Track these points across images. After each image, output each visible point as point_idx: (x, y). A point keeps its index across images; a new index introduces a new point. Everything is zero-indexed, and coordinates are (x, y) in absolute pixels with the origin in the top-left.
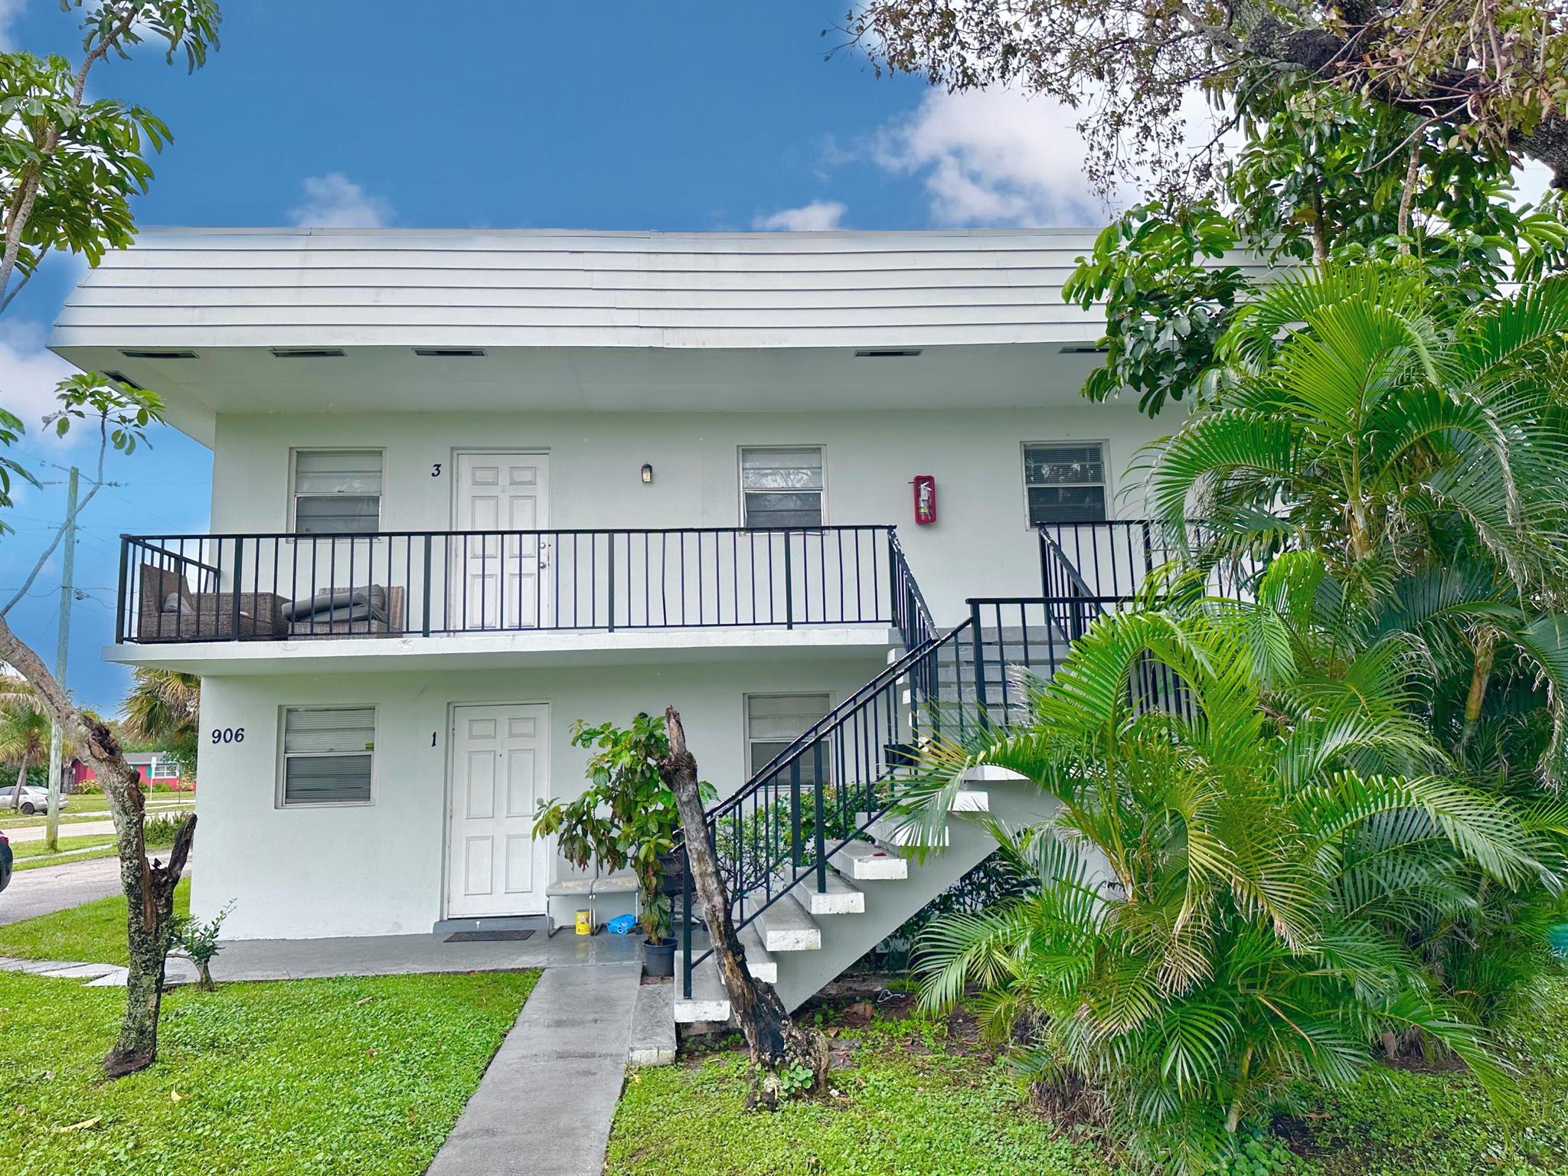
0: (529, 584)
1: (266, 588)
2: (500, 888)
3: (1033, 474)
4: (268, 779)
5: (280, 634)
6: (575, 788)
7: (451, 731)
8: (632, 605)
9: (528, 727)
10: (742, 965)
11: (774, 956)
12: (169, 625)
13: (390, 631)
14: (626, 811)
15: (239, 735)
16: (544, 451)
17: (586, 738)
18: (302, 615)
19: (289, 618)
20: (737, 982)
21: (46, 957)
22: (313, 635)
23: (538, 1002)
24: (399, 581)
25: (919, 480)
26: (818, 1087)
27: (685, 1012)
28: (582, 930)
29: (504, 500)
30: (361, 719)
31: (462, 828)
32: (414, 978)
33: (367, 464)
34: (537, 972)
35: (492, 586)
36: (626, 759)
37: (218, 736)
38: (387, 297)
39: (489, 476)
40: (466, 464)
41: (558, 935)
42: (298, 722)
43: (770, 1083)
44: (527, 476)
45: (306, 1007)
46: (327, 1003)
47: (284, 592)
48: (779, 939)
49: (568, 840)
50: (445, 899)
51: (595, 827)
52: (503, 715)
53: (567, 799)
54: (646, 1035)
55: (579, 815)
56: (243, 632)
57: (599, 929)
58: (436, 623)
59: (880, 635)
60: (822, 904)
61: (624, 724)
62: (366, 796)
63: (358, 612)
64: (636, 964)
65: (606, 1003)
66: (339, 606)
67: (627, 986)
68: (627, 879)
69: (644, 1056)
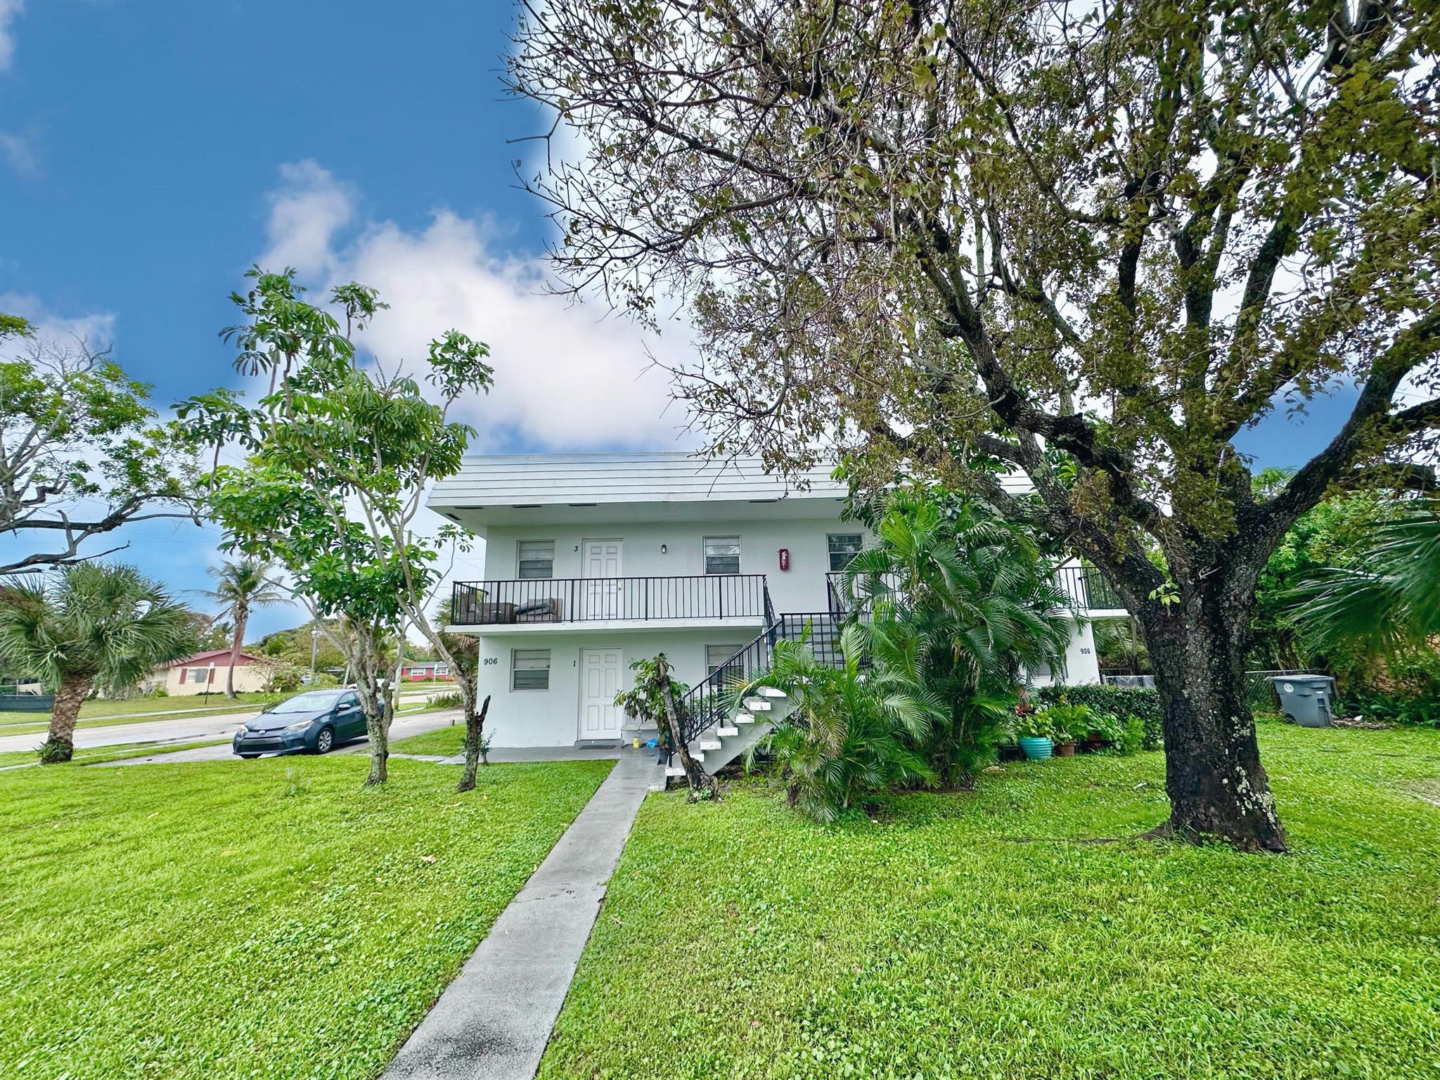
0: (613, 597)
1: (509, 601)
2: (602, 727)
3: (831, 547)
4: (506, 679)
5: (513, 621)
6: (632, 687)
7: (581, 660)
8: (656, 608)
9: (613, 659)
10: (687, 753)
11: (704, 752)
12: (471, 619)
13: (558, 621)
14: (652, 695)
15: (495, 661)
16: (621, 539)
17: (635, 666)
18: (522, 612)
19: (517, 613)
20: (685, 759)
21: (417, 753)
22: (527, 622)
23: (617, 769)
24: (561, 596)
25: (781, 551)
26: (713, 797)
27: (669, 772)
28: (636, 745)
29: (604, 561)
30: (545, 655)
31: (586, 702)
32: (567, 763)
33: (548, 546)
34: (616, 761)
35: (598, 597)
36: (650, 675)
37: (487, 662)
38: (558, 483)
39: (598, 550)
40: (588, 545)
41: (626, 747)
42: (520, 655)
43: (696, 794)
44: (613, 550)
45: (526, 771)
46: (534, 770)
47: (516, 602)
48: (706, 745)
49: (628, 707)
50: (579, 731)
51: (638, 702)
52: (603, 653)
53: (628, 691)
54: (655, 781)
55: (633, 697)
56: (499, 620)
57: (643, 745)
58: (576, 617)
59: (759, 622)
60: (722, 732)
61: (650, 660)
62: (547, 688)
63: (545, 611)
64: (657, 758)
65: (644, 772)
66: (538, 608)
67: (652, 765)
68: (653, 724)
69: (654, 788)
